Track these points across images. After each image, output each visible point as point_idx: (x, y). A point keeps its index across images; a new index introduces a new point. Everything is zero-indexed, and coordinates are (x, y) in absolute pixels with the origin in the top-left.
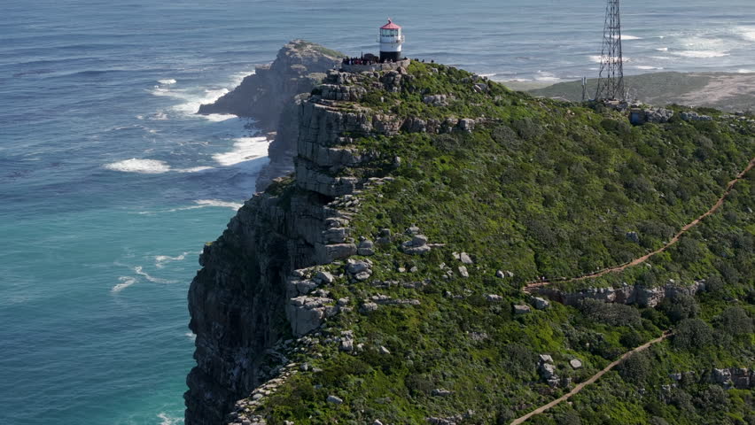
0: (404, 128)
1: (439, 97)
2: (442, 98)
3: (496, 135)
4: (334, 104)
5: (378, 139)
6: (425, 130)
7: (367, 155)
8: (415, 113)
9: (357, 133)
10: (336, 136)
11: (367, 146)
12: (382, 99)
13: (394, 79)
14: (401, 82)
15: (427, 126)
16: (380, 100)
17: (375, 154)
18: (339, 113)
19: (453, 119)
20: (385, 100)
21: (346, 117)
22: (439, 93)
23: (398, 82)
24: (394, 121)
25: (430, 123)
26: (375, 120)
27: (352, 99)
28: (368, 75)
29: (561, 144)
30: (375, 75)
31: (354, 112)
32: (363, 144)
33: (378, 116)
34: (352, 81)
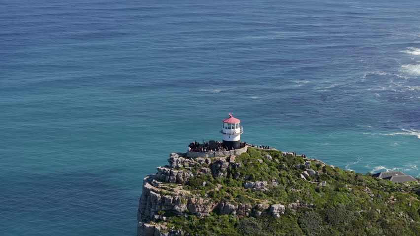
0: (217, 211)
1: (259, 183)
2: (262, 185)
3: (303, 220)
4: (160, 185)
5: (189, 218)
6: (235, 213)
7: (174, 232)
8: (228, 198)
9: (171, 213)
10: (153, 213)
11: (176, 224)
12: (204, 183)
13: (221, 167)
14: (228, 168)
15: (237, 210)
16: (202, 184)
17: (180, 232)
19: (264, 204)
20: (206, 185)
21: (163, 199)
22: (261, 180)
23: (224, 169)
24: (206, 204)
25: (240, 207)
26: (189, 202)
27: (178, 181)
28: (200, 161)
29: (365, 231)
30: (207, 161)
32: (174, 222)
33: (193, 200)
34: (184, 166)
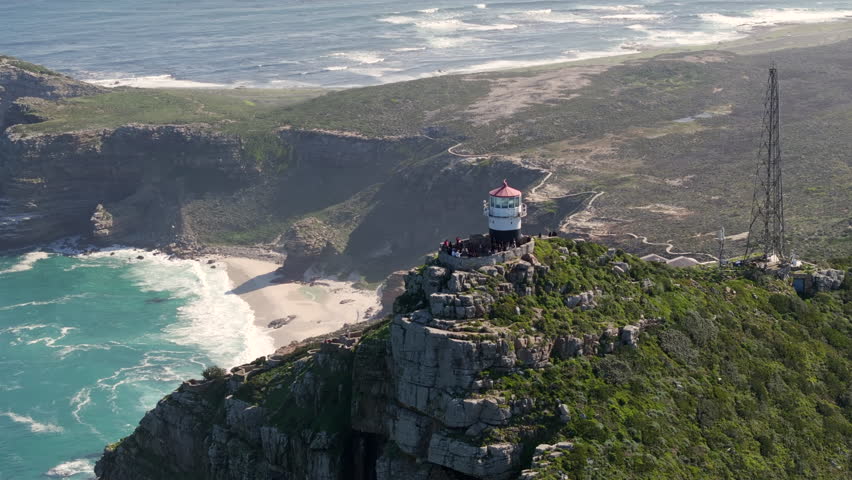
0: (557, 353)
1: (585, 295)
2: (589, 296)
3: (668, 346)
4: (457, 326)
5: (527, 375)
6: (581, 351)
7: (518, 405)
8: (566, 328)
9: (498, 370)
10: (469, 378)
11: (515, 389)
12: (518, 309)
13: (526, 275)
14: (534, 277)
15: (583, 346)
16: (516, 313)
17: (529, 403)
18: (470, 342)
19: (612, 329)
20: (523, 312)
21: (480, 348)
22: (583, 289)
23: (531, 279)
24: (543, 345)
25: (587, 340)
26: (518, 345)
27: (478, 314)
28: (491, 272)
29: (743, 346)
30: (500, 271)
31: (491, 338)
32: (508, 387)
33: (522, 340)
34: (472, 285)
